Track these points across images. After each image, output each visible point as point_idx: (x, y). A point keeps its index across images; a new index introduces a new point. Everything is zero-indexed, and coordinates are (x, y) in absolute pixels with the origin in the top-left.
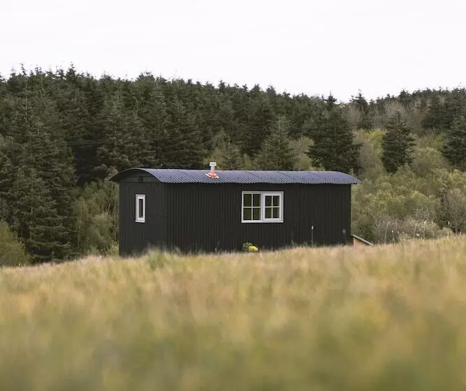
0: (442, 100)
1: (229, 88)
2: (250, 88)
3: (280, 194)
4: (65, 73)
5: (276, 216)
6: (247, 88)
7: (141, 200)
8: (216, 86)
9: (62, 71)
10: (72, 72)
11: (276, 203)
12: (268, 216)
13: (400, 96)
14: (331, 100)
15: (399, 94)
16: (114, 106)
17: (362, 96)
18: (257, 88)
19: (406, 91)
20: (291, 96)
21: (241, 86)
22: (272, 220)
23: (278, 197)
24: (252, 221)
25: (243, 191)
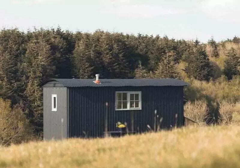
1: (143, 38)
2: (154, 36)
3: (140, 93)
4: (55, 31)
5: (137, 106)
6: (152, 37)
8: (136, 36)
9: (54, 29)
11: (137, 98)
13: (234, 39)
14: (197, 42)
15: (233, 39)
17: (214, 40)
18: (158, 37)
19: (237, 37)
20: (176, 41)
21: (149, 36)
22: (134, 108)
23: (138, 94)
24: (122, 109)
25: (116, 92)
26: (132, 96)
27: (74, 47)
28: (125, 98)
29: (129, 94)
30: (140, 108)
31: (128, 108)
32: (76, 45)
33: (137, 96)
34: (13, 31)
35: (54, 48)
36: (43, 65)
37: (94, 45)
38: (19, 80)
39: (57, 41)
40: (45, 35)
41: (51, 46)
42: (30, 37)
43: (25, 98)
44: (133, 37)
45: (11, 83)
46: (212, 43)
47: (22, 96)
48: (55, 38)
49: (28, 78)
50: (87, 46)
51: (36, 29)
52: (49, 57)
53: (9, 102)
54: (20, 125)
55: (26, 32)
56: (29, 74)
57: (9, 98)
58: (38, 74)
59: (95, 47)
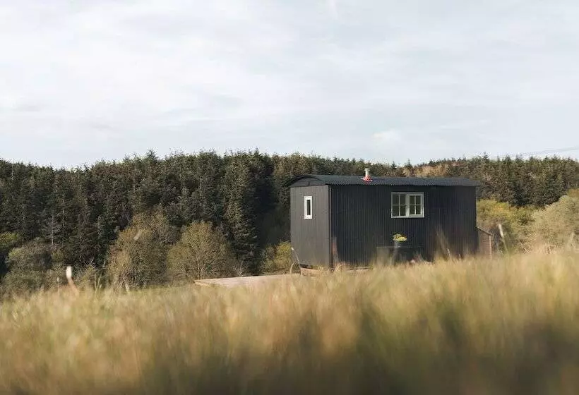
0: (454, 165)
1: (339, 161)
2: (351, 160)
3: (422, 195)
4: (253, 154)
5: (418, 212)
7: (309, 201)
8: (332, 159)
9: (251, 152)
10: (257, 153)
11: (418, 202)
12: (412, 212)
14: (394, 165)
16: (279, 170)
18: (354, 161)
22: (415, 216)
23: (419, 197)
24: (400, 217)
25: (392, 193)
26: (412, 198)
27: (272, 170)
28: (403, 201)
29: (408, 196)
30: (422, 214)
31: (408, 215)
32: (275, 167)
33: (418, 198)
34: (211, 154)
35: (253, 170)
36: (243, 187)
37: (293, 168)
38: (220, 203)
39: (255, 164)
40: (242, 158)
41: (250, 169)
42: (227, 160)
43: (225, 220)
44: (328, 161)
45: (211, 206)
46: (409, 167)
47: (222, 219)
48: (252, 160)
49: (227, 200)
50: (286, 169)
51: (232, 153)
52: (249, 179)
53: (211, 223)
54: (223, 248)
55: (223, 156)
56: (228, 196)
57: (210, 220)
58: (238, 197)
59: (294, 169)
